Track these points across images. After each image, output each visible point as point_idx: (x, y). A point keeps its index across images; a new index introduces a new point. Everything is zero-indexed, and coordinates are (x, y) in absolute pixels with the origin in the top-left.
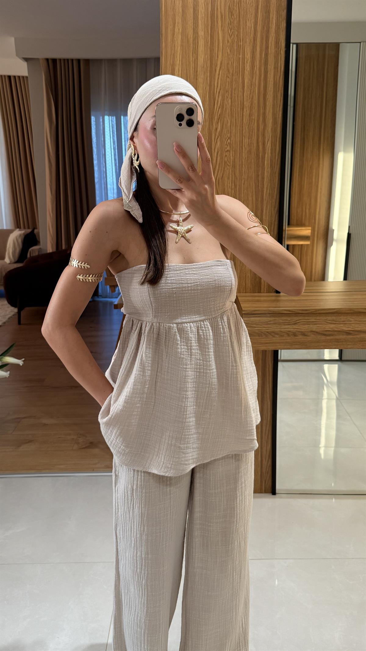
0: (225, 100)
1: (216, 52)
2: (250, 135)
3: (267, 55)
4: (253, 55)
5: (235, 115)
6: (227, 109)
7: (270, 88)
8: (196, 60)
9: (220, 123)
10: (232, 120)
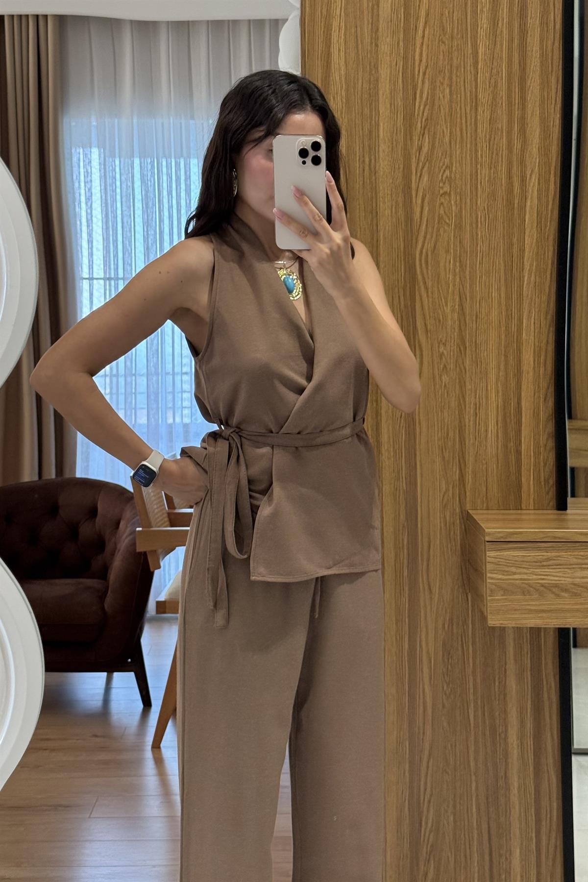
0: (438, 88)
2: (494, 161)
5: (459, 120)
6: (441, 106)
7: (533, 65)
9: (427, 136)
10: (454, 130)
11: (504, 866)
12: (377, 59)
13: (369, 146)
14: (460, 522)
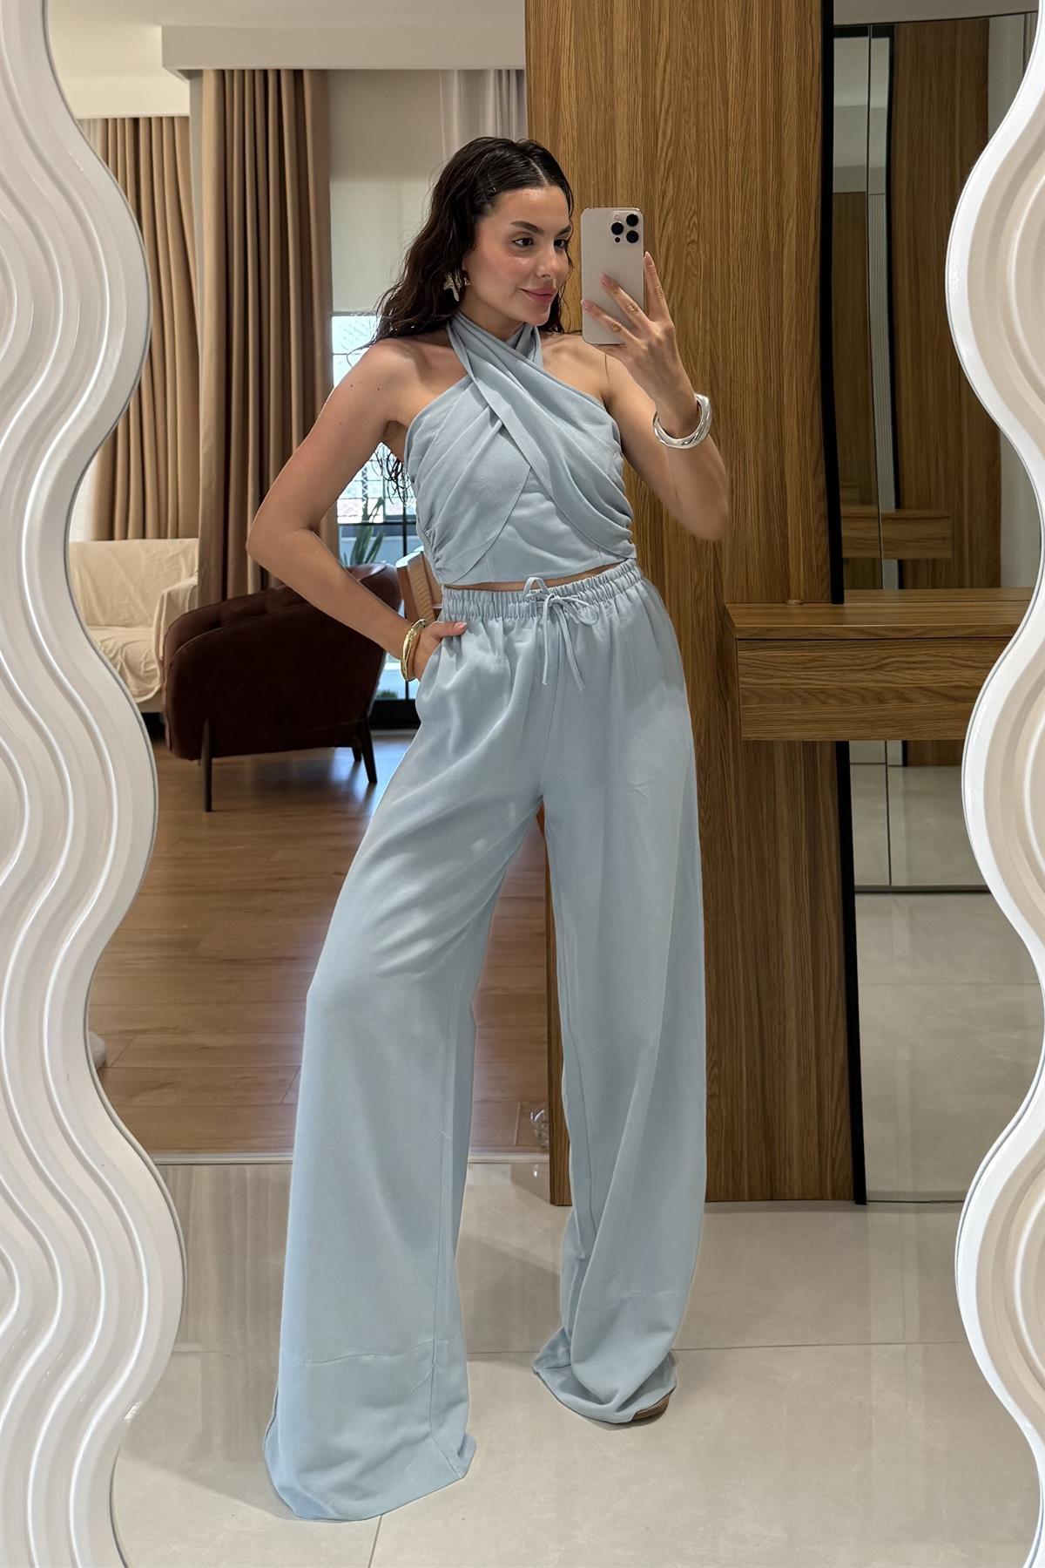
0: (683, 128)
1: (656, 21)
2: (746, 205)
3: (777, 27)
4: (744, 28)
5: (707, 161)
6: (687, 148)
7: (789, 100)
8: (609, 39)
9: (671, 179)
10: (702, 173)
11: (777, 1031)
12: (613, 98)
13: (606, 192)
14: (716, 621)
